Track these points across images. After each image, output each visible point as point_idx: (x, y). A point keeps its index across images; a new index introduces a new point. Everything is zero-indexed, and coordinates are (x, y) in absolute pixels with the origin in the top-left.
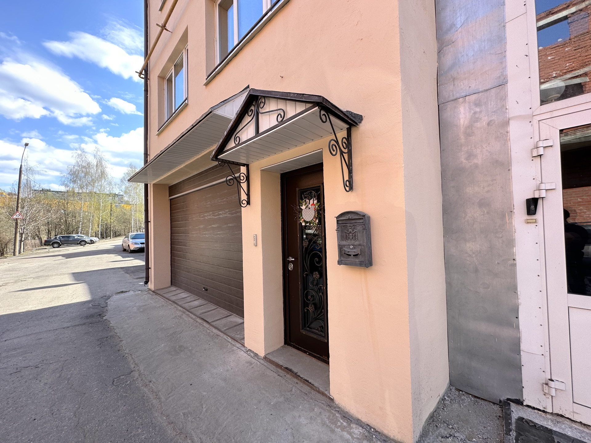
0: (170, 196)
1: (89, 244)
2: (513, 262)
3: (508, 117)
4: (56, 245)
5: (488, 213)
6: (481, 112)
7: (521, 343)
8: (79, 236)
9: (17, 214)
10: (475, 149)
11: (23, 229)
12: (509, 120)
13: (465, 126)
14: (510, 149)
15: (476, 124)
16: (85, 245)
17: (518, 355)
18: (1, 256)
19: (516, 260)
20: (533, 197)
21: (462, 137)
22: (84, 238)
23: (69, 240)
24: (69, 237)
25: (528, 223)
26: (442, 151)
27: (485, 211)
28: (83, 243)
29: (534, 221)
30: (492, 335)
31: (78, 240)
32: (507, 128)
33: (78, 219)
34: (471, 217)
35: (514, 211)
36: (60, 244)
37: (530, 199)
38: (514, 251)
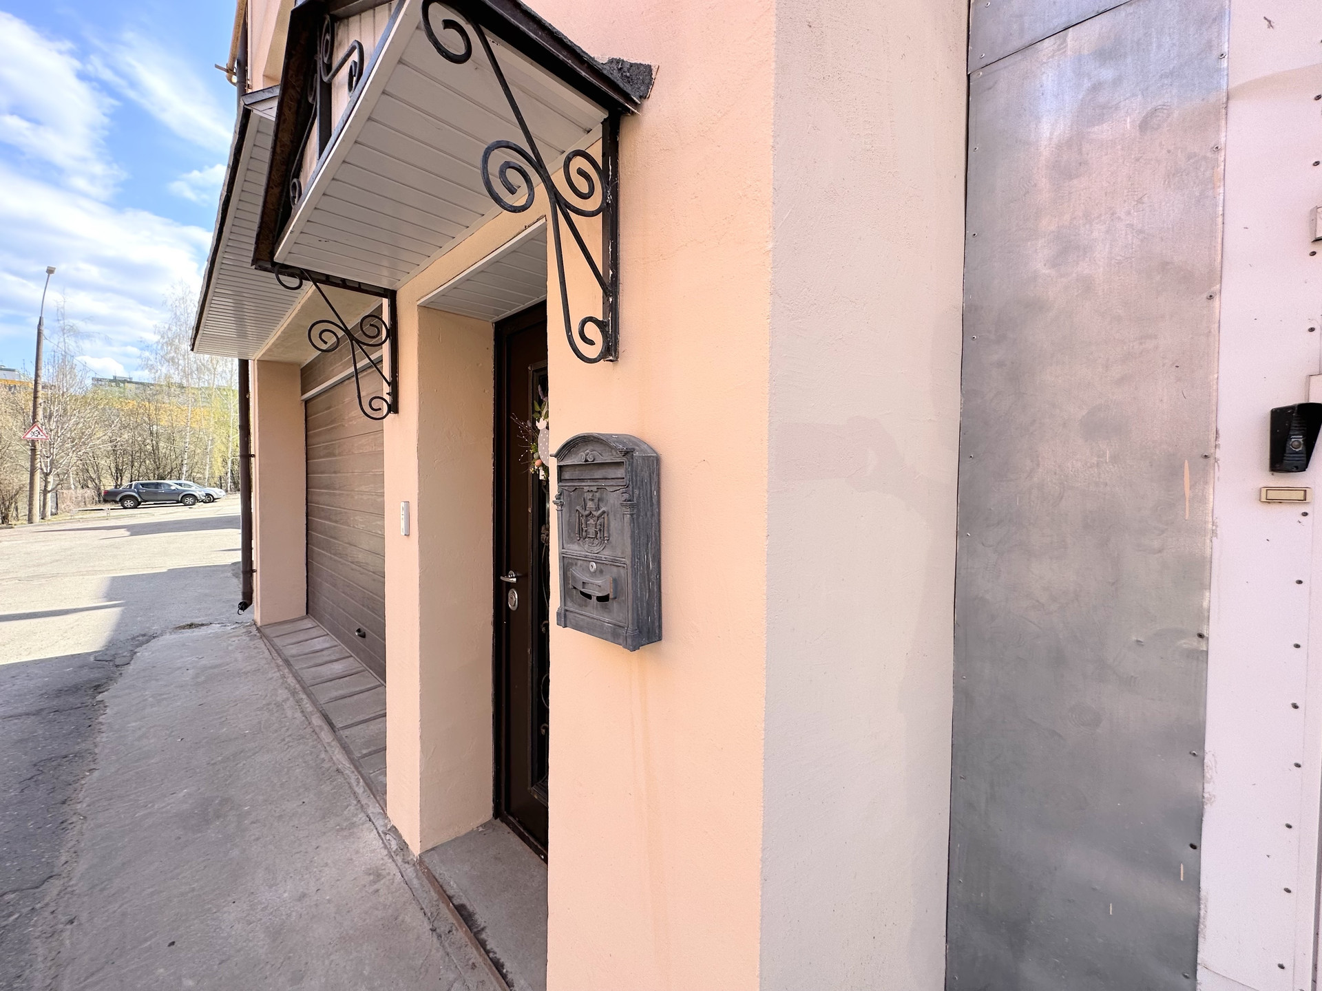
0: (303, 393)
1: (204, 503)
2: (1195, 644)
3: (1225, 88)
4: (129, 503)
5: (1115, 459)
6: (1117, 81)
7: (1201, 940)
8: (180, 485)
9: (33, 430)
10: (1084, 225)
11: (49, 465)
12: (1228, 99)
13: (1055, 141)
14: (1223, 215)
15: (1096, 129)
16: (194, 504)
17: (1186, 977)
18: (3, 523)
19: (1208, 639)
20: (1302, 401)
21: (1044, 183)
22: (193, 488)
23: (156, 493)
24: (157, 486)
25: (1269, 501)
26: (970, 236)
27: (1105, 453)
28: (190, 500)
29: (1300, 495)
30: (1094, 889)
31: (176, 492)
32: (1218, 131)
33: (179, 444)
34: (1055, 473)
35: (1219, 454)
36: (137, 500)
37: (1292, 408)
38: (1205, 604)
